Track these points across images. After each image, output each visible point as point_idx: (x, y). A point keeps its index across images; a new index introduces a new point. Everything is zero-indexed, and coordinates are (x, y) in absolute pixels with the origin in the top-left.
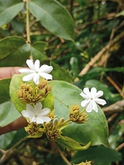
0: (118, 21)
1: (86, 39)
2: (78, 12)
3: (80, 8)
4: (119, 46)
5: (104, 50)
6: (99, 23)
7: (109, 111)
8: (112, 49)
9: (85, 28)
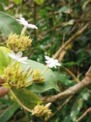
0: (70, 27)
1: (48, 42)
2: (43, 22)
3: (43, 20)
4: (72, 45)
5: (61, 49)
6: (57, 30)
7: (65, 95)
8: (66, 48)
9: (47, 34)
